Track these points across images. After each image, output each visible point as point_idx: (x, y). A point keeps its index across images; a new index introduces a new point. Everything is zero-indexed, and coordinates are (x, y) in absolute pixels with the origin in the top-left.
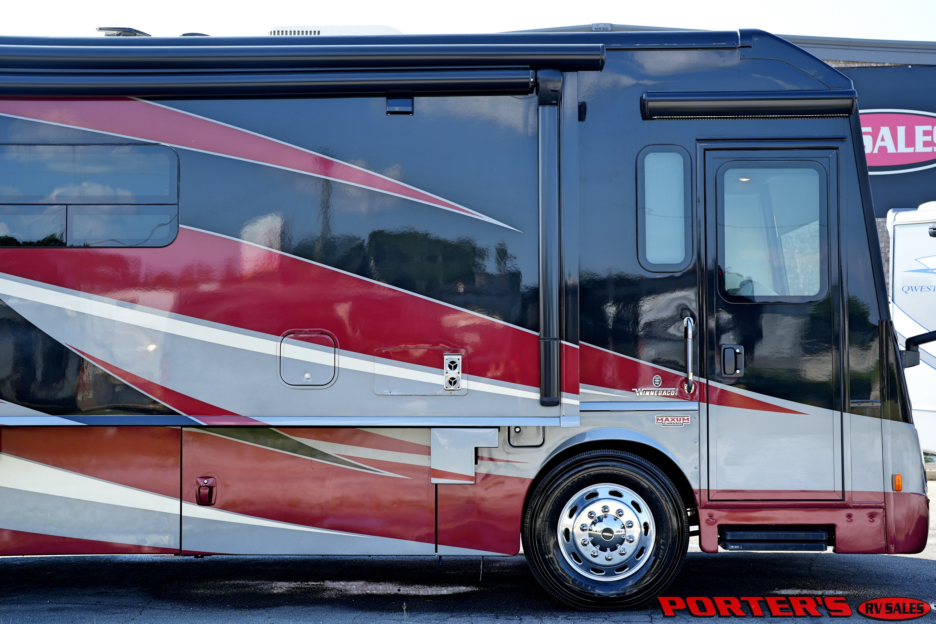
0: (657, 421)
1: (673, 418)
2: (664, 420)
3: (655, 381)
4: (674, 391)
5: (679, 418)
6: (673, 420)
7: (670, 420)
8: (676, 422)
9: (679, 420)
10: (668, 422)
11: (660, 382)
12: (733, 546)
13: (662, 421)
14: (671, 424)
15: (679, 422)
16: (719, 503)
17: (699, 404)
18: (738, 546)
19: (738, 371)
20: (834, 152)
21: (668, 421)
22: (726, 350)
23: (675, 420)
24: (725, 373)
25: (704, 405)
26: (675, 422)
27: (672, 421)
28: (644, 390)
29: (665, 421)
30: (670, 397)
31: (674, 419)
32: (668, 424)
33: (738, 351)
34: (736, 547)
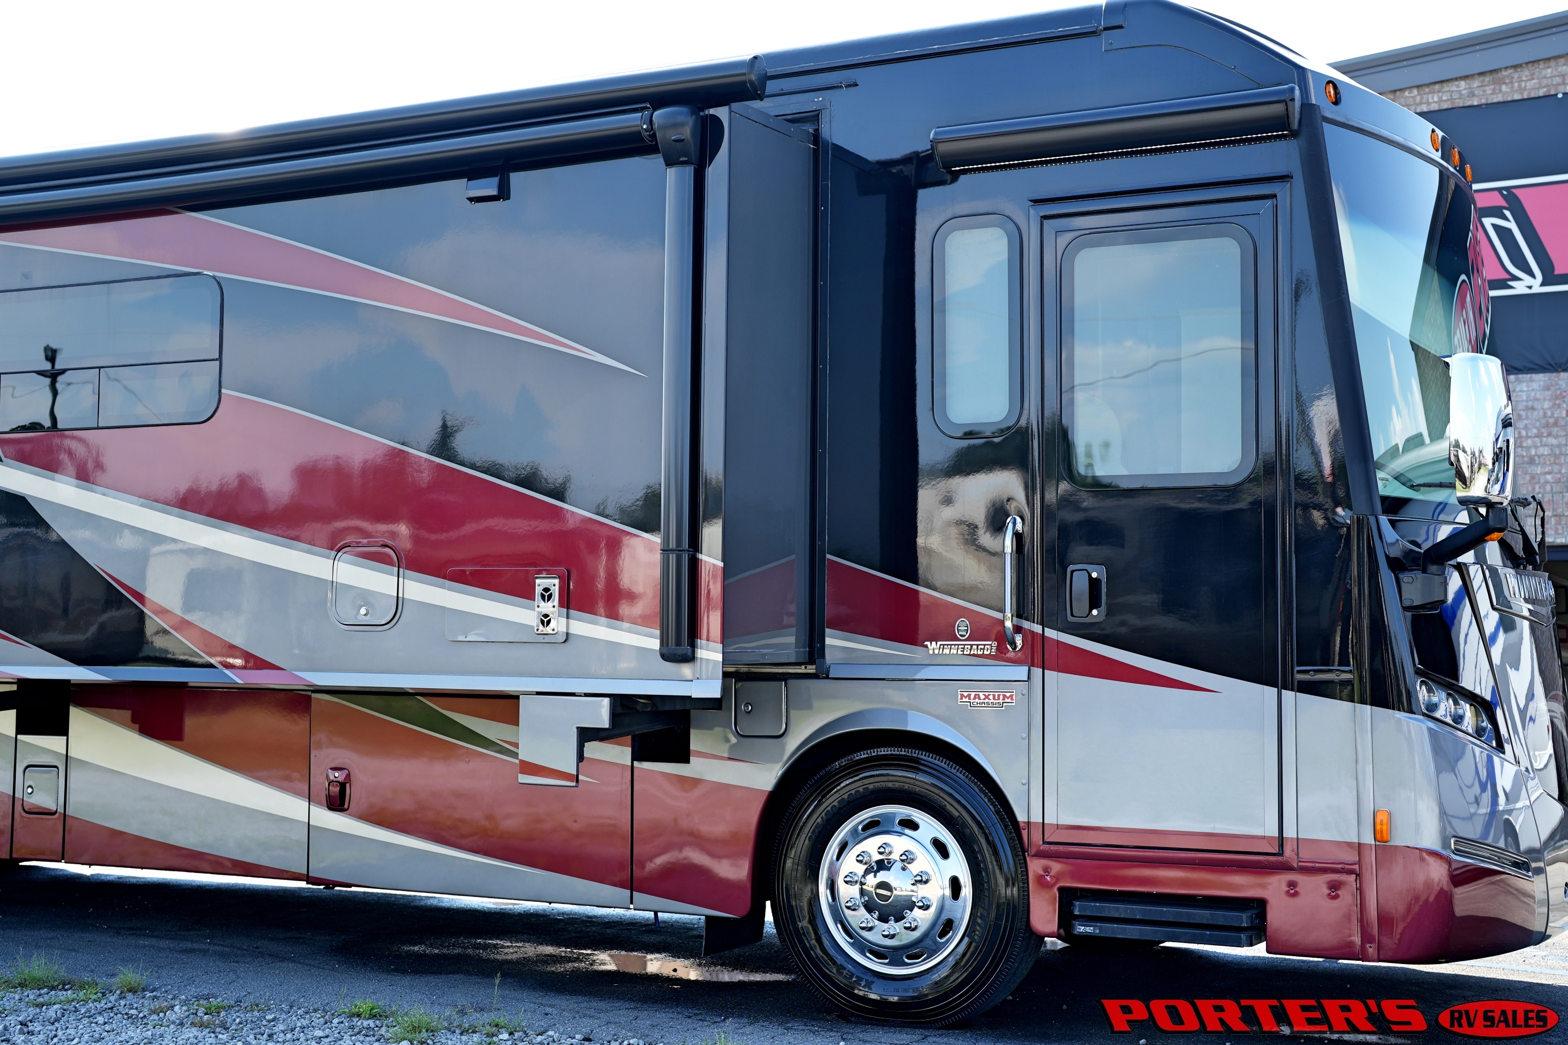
0: (962, 699)
1: (987, 694)
2: (972, 697)
3: (959, 628)
4: (989, 647)
5: (996, 694)
6: (987, 697)
7: (982, 697)
8: (992, 701)
9: (996, 698)
10: (979, 701)
11: (967, 630)
12: (1083, 928)
13: (970, 699)
14: (983, 705)
15: (997, 701)
16: (1061, 848)
17: (1029, 670)
18: (1092, 928)
19: (1095, 612)
20: (1269, 203)
21: (980, 699)
22: (1075, 573)
23: (991, 697)
24: (1072, 615)
25: (1037, 672)
26: (990, 701)
27: (984, 699)
28: (941, 645)
29: (975, 698)
30: (983, 656)
31: (989, 695)
32: (979, 705)
33: (1094, 575)
34: (1089, 930)
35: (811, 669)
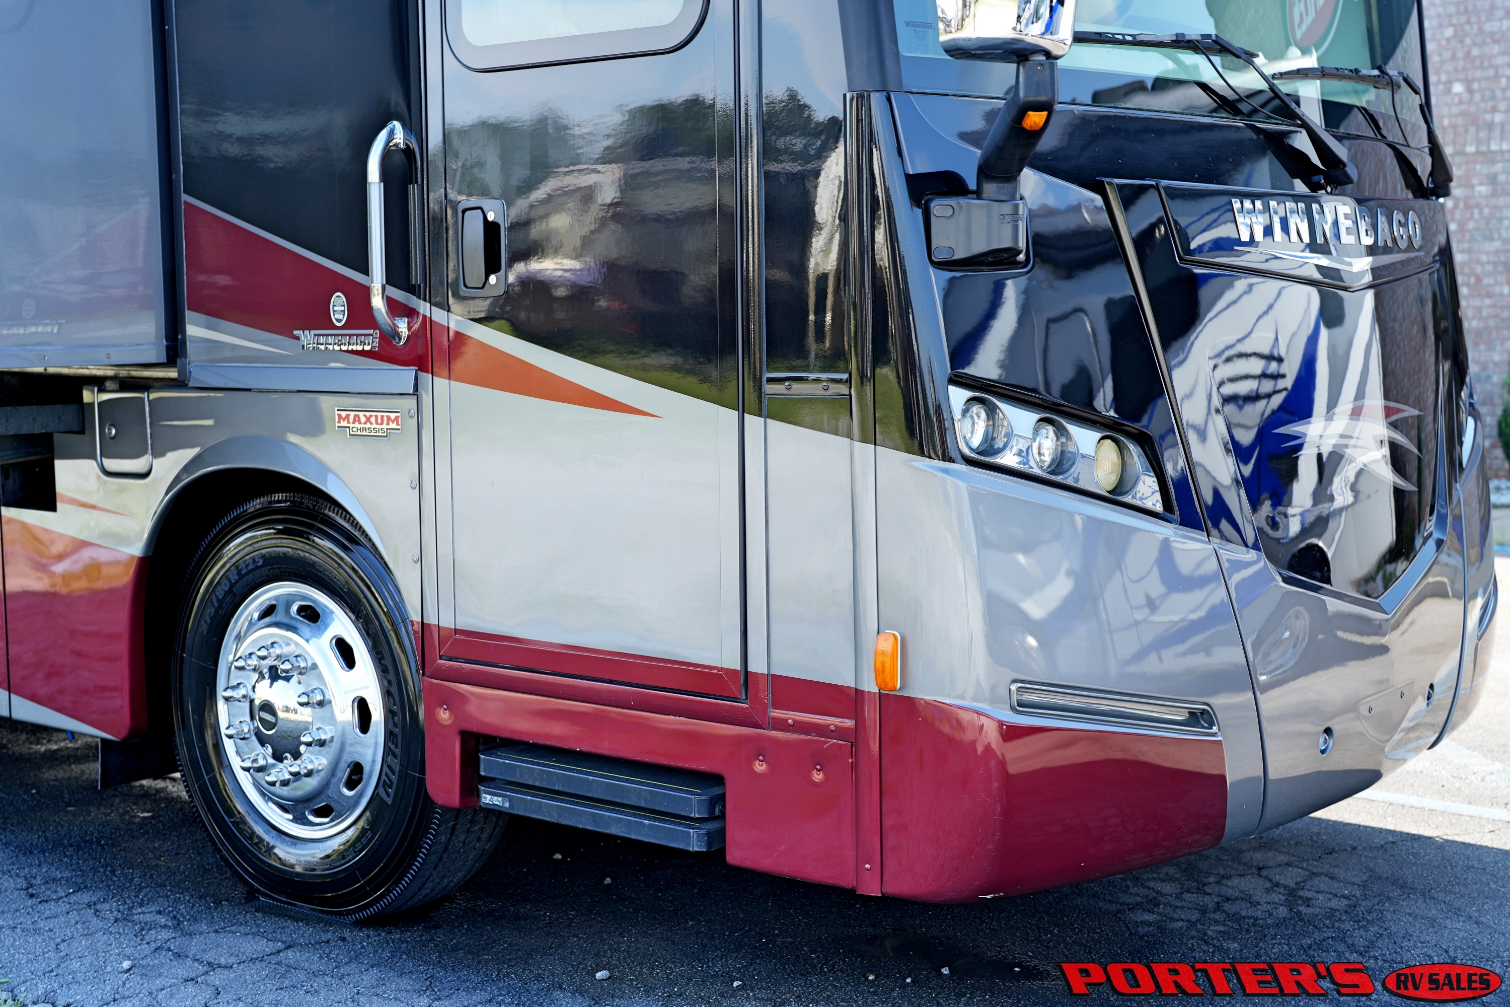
0: (339, 422)
1: (368, 414)
2: (351, 419)
3: (335, 308)
4: (369, 339)
5: (379, 414)
6: (368, 420)
7: (363, 420)
8: (375, 426)
9: (379, 422)
10: (359, 426)
11: (344, 311)
12: (489, 797)
13: (348, 422)
14: (364, 433)
15: (380, 427)
17: (416, 379)
18: (500, 799)
19: (493, 279)
21: (360, 423)
22: (467, 214)
23: (373, 420)
24: (465, 285)
25: (425, 379)
26: (372, 427)
27: (365, 423)
28: (315, 335)
29: (354, 423)
30: (363, 353)
31: (371, 416)
32: (359, 433)
33: (491, 217)
34: (497, 801)
35: (173, 374)
